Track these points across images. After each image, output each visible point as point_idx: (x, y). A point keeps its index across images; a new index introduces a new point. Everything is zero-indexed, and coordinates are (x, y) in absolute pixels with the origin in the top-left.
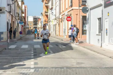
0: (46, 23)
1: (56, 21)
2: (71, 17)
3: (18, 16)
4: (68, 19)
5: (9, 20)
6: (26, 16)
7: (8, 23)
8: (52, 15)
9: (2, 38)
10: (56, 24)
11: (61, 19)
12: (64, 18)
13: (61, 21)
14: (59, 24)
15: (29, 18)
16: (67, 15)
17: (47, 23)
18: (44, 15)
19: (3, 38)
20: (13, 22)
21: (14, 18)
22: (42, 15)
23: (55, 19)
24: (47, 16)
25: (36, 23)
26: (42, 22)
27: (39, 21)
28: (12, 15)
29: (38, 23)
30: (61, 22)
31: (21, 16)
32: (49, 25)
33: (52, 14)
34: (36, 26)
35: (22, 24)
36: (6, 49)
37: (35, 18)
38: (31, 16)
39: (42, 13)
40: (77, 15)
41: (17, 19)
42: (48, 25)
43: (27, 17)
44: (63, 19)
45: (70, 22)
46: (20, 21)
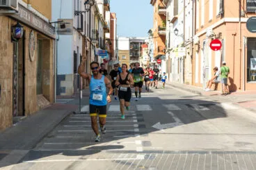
0: (160, 53)
1: (184, 49)
2: (220, 40)
3: (97, 39)
4: (213, 45)
5: (78, 47)
6: (115, 39)
7: (75, 55)
8: (176, 35)
9: (63, 90)
10: (185, 57)
11: (198, 44)
12: (204, 43)
13: (197, 49)
14: (192, 57)
15: (119, 42)
16: (210, 36)
17: (163, 54)
18: (156, 34)
19: (64, 88)
20: (87, 52)
21: (88, 43)
22: (152, 35)
23: (183, 45)
24: (163, 37)
25: (136, 54)
26: (152, 52)
27: (143, 49)
28: (84, 37)
29: (141, 55)
30: (198, 51)
31: (103, 38)
32: (167, 58)
33: (176, 32)
34: (135, 62)
35: (105, 57)
36: (74, 113)
37: (135, 43)
38: (124, 38)
39: (150, 31)
40: (235, 35)
41: (95, 45)
42: (164, 58)
43: (117, 40)
44: (201, 44)
45: (218, 53)
46: (99, 49)
